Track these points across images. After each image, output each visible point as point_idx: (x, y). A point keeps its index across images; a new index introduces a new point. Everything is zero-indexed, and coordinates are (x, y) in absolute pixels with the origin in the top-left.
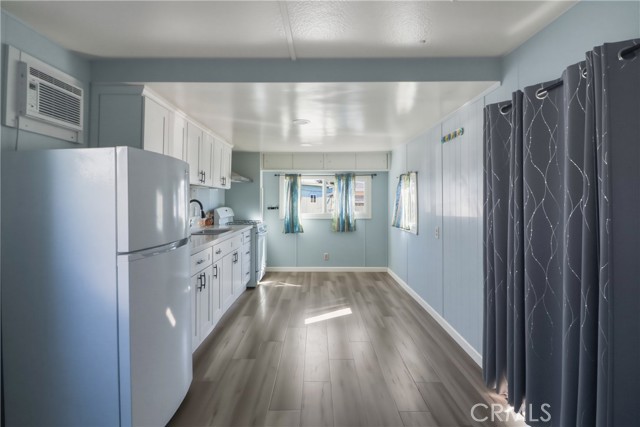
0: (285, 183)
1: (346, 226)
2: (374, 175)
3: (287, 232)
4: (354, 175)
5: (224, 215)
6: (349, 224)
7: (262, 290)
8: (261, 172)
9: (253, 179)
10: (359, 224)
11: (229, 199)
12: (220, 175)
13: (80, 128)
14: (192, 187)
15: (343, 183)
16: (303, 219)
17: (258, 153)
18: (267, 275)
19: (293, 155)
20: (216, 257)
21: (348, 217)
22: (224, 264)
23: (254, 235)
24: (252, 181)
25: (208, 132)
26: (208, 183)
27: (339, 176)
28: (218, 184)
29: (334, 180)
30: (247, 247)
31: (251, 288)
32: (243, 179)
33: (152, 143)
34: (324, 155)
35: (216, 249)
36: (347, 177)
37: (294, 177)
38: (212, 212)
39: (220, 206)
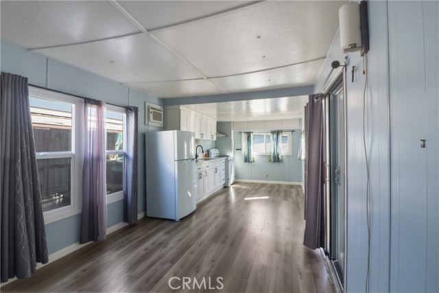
0: (244, 136)
1: (277, 159)
2: (293, 131)
3: (246, 161)
4: (282, 131)
5: (214, 152)
6: (278, 158)
7: (231, 188)
8: (232, 132)
9: (227, 135)
10: (284, 158)
11: (217, 145)
12: (211, 134)
13: (162, 122)
14: (197, 141)
15: (275, 136)
16: (254, 155)
17: (230, 122)
18: (234, 183)
19: (248, 122)
20: (207, 168)
21: (278, 155)
22: (211, 172)
23: (227, 162)
24: (227, 136)
25: (205, 116)
26: (205, 138)
27: (273, 132)
28: (210, 138)
29: (270, 134)
30: (223, 167)
31: (226, 187)
32: (222, 135)
33: (183, 128)
34: (265, 122)
35: (207, 165)
36: (278, 133)
37: (249, 134)
38: (208, 151)
39: (213, 148)
